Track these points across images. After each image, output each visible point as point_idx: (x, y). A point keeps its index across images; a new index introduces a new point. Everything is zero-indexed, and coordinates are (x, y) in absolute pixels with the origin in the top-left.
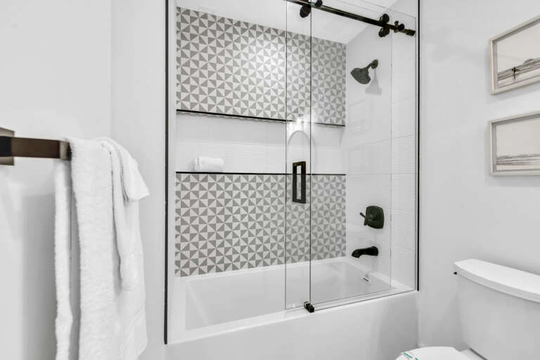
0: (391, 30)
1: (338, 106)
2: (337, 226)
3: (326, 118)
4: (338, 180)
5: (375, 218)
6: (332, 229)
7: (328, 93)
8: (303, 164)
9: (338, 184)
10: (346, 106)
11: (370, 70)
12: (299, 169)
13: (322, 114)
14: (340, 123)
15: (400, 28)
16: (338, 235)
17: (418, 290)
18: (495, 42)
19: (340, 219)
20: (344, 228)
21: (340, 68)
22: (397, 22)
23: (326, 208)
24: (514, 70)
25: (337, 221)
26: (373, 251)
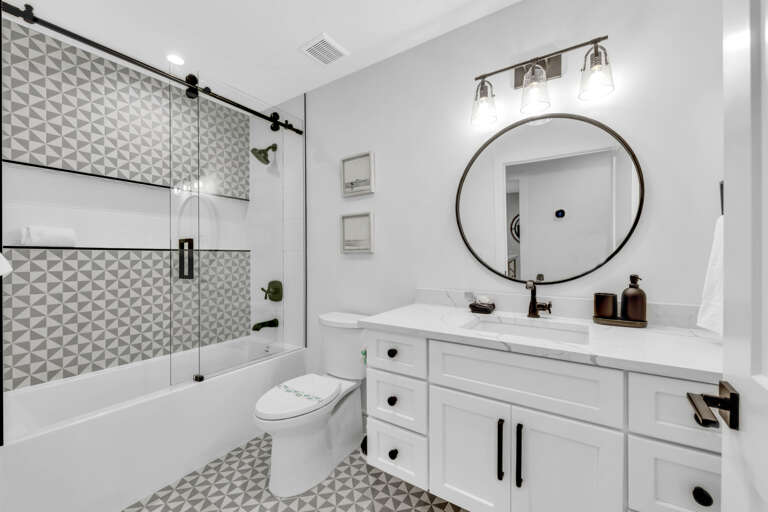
0: (281, 127)
1: (241, 179)
2: (241, 304)
3: (227, 190)
4: (241, 256)
5: (275, 292)
6: (234, 308)
7: (229, 164)
8: (190, 242)
9: (241, 261)
10: (250, 180)
11: (270, 152)
12: (186, 245)
13: (222, 185)
14: (243, 197)
15: (288, 126)
16: (241, 314)
17: (306, 346)
18: (344, 161)
19: (243, 297)
20: (248, 306)
21: (243, 139)
22: (287, 121)
23: (227, 286)
24: (352, 184)
25: (241, 300)
26: (273, 323)
